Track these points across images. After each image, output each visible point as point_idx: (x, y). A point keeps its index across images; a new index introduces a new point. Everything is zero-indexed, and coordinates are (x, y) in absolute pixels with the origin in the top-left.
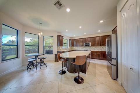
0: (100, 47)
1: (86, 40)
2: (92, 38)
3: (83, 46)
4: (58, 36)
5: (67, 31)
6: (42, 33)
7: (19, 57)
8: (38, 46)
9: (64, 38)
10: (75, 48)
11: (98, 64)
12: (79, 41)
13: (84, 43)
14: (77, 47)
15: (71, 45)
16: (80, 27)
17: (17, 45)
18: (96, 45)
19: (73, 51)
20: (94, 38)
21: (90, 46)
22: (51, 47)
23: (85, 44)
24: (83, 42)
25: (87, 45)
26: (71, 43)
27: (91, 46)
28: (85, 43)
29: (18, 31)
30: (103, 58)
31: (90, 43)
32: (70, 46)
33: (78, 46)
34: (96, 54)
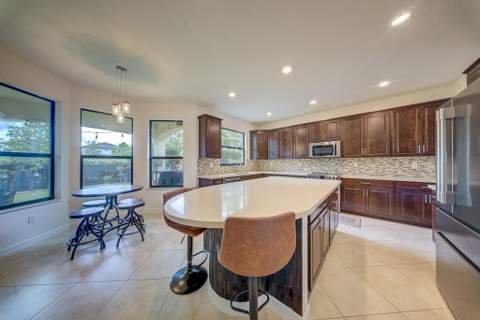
0: (386, 161)
1: (317, 132)
2: (349, 123)
3: (305, 156)
4: (199, 118)
5: (232, 95)
6: (126, 108)
7: (60, 198)
8: (132, 158)
9: (223, 124)
10: (272, 164)
11: (378, 248)
12: (289, 138)
13: (311, 145)
14: (280, 162)
15: (255, 154)
16: (287, 70)
17: (52, 156)
18: (364, 151)
19: (264, 175)
20: (356, 121)
21: (339, 154)
22: (178, 163)
23: (314, 147)
24: (305, 140)
25: (322, 153)
26: (255, 147)
27: (342, 156)
28: (316, 144)
29: (53, 104)
30: (403, 214)
31: (338, 143)
32: (252, 157)
33: (284, 157)
34: (365, 193)
